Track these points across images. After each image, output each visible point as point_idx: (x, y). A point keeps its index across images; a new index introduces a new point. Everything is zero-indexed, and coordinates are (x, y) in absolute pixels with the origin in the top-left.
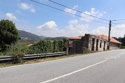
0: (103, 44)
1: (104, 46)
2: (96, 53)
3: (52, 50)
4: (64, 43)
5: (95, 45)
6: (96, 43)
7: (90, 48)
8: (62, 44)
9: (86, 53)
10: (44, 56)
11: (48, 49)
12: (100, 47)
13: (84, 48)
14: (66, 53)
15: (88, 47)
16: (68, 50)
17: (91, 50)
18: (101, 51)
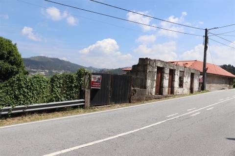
0: (187, 80)
1: (189, 83)
2: (169, 99)
3: (46, 97)
4: (79, 79)
5: (166, 83)
6: (168, 78)
7: (152, 88)
8: (72, 82)
9: (139, 100)
10: (22, 111)
11: (33, 94)
12: (181, 85)
13: (135, 91)
14: (84, 102)
15: (145, 87)
16: (88, 96)
17: (154, 94)
18: (183, 95)
